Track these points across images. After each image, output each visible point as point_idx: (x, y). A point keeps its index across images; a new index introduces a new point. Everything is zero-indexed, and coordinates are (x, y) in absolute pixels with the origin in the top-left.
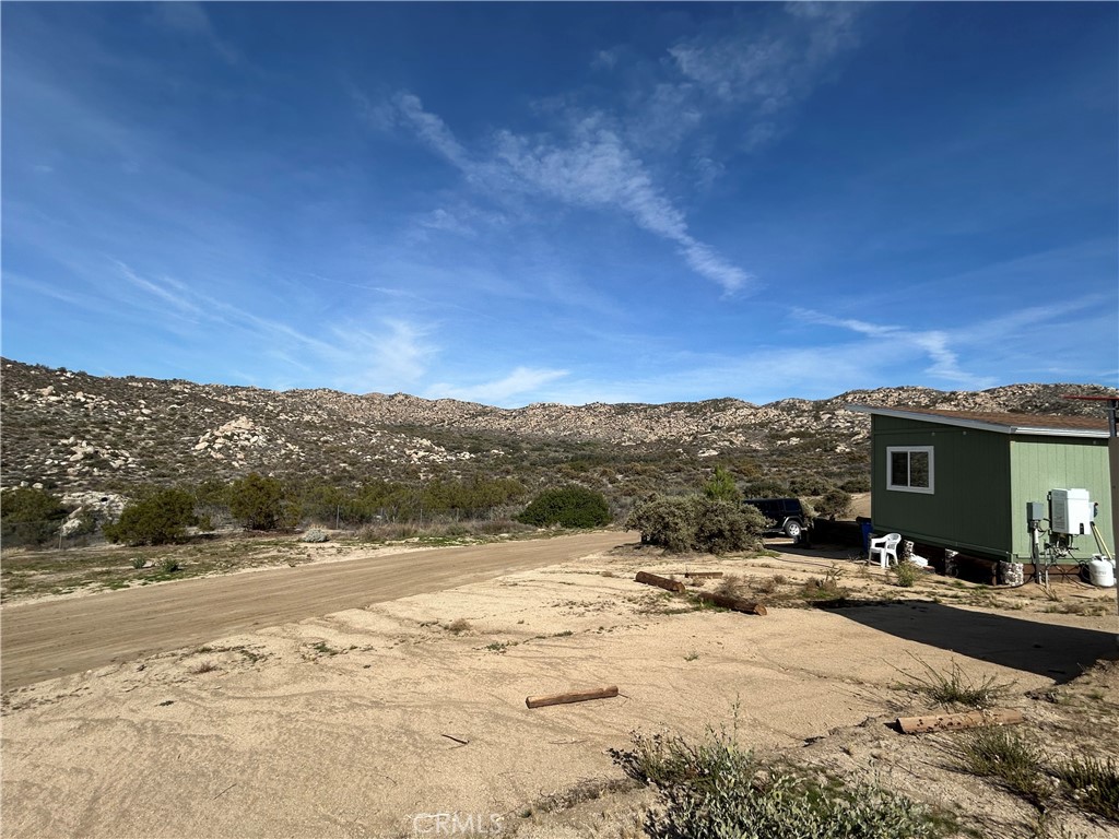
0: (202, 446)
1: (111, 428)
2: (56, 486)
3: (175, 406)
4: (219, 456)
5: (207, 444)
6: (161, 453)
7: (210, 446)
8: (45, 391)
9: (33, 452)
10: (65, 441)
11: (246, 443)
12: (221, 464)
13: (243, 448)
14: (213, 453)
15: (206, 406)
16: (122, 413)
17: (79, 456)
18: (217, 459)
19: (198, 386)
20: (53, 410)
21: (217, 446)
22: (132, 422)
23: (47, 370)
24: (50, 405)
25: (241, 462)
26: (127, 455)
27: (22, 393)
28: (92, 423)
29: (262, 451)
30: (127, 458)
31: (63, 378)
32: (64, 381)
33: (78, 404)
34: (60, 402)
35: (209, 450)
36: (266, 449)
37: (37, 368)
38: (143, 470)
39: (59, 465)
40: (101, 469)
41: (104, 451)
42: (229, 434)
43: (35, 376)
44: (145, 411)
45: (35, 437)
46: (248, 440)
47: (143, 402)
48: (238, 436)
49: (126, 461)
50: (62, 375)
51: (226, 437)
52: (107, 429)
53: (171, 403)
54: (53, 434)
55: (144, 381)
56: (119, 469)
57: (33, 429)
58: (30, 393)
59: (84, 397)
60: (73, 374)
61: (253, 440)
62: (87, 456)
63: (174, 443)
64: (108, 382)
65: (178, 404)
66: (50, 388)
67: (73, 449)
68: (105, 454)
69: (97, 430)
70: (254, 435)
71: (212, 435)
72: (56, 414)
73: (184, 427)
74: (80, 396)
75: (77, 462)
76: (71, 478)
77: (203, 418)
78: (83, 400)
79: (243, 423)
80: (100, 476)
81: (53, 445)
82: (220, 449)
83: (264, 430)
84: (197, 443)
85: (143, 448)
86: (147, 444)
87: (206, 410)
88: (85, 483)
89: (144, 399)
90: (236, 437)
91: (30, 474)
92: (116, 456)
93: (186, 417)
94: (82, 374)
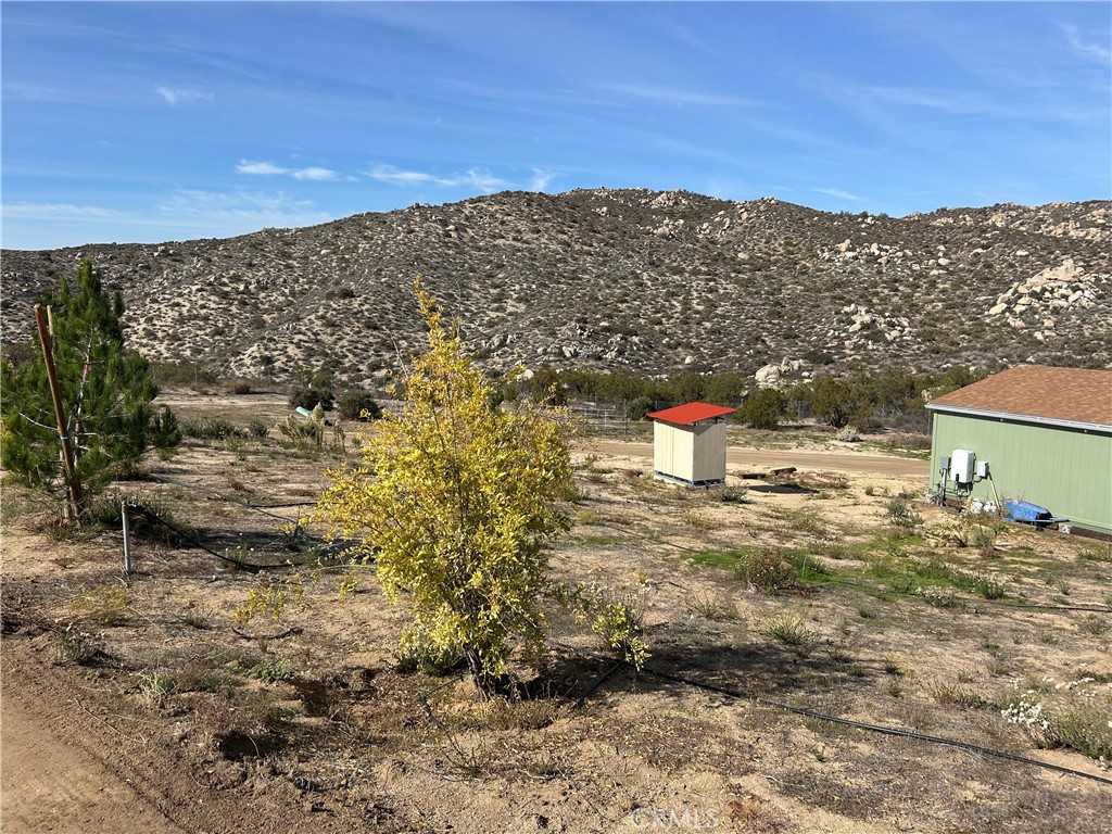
0: (1000, 307)
1: (901, 288)
2: (832, 362)
3: (980, 250)
4: (1019, 323)
5: (1005, 306)
6: (947, 320)
7: (1009, 309)
8: (843, 246)
9: (819, 322)
10: (847, 309)
11: (1063, 303)
12: (1018, 335)
13: (1056, 311)
14: (1011, 320)
15: (1021, 247)
16: (916, 267)
17: (857, 326)
18: (1015, 328)
19: (1029, 210)
20: (849, 268)
21: (1018, 309)
22: (926, 277)
23: (850, 216)
24: (846, 263)
25: (1047, 333)
26: (906, 324)
27: (823, 251)
28: (884, 282)
29: (1085, 314)
30: (904, 327)
31: (863, 226)
32: (863, 230)
33: (872, 259)
34: (856, 258)
35: (1007, 314)
36: (1092, 311)
37: (841, 216)
38: (919, 343)
39: (838, 337)
40: (875, 342)
41: (882, 320)
42: (1038, 289)
43: (837, 228)
44: (943, 261)
45: (826, 305)
46: (1066, 297)
47: (942, 248)
48: (1052, 292)
49: (902, 332)
50: (863, 222)
51: (1033, 295)
52: (897, 290)
53: (975, 247)
54: (842, 298)
55: (956, 213)
56: (893, 342)
57: (827, 294)
58: (830, 250)
59: (879, 249)
60: (874, 218)
61: (1073, 298)
62: (865, 326)
63: (965, 305)
64: (907, 223)
65: (983, 247)
66: (848, 241)
67: (853, 318)
68: (882, 324)
69: (886, 291)
70: (1075, 290)
71: (1016, 291)
72: (851, 272)
73: (985, 280)
74: (874, 248)
75: (855, 333)
76: (848, 352)
77: (1011, 266)
78: (877, 253)
79: (1067, 269)
80: (873, 350)
81: (837, 313)
82: (1022, 313)
83: (1098, 280)
84: (994, 304)
85: (928, 313)
86: (934, 307)
87: (1019, 253)
88: (859, 358)
89: (944, 243)
90: (1047, 294)
91: (814, 346)
92: (892, 325)
93: (989, 266)
94: (884, 217)
